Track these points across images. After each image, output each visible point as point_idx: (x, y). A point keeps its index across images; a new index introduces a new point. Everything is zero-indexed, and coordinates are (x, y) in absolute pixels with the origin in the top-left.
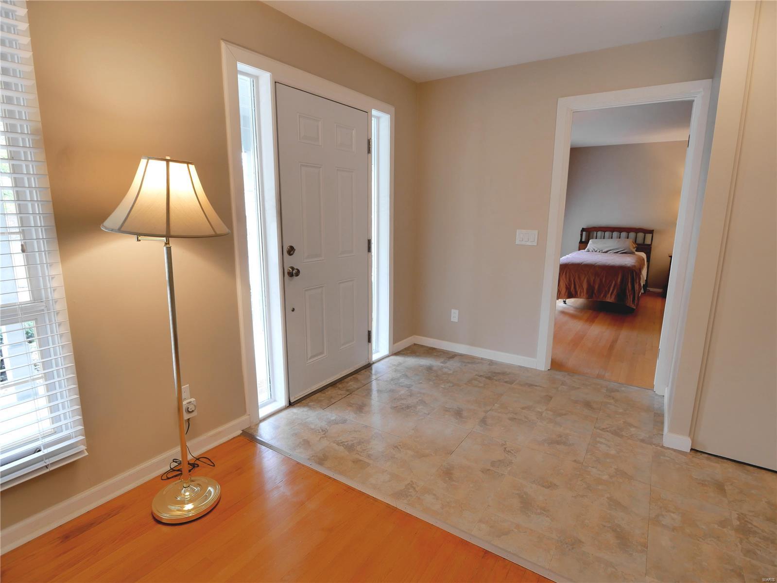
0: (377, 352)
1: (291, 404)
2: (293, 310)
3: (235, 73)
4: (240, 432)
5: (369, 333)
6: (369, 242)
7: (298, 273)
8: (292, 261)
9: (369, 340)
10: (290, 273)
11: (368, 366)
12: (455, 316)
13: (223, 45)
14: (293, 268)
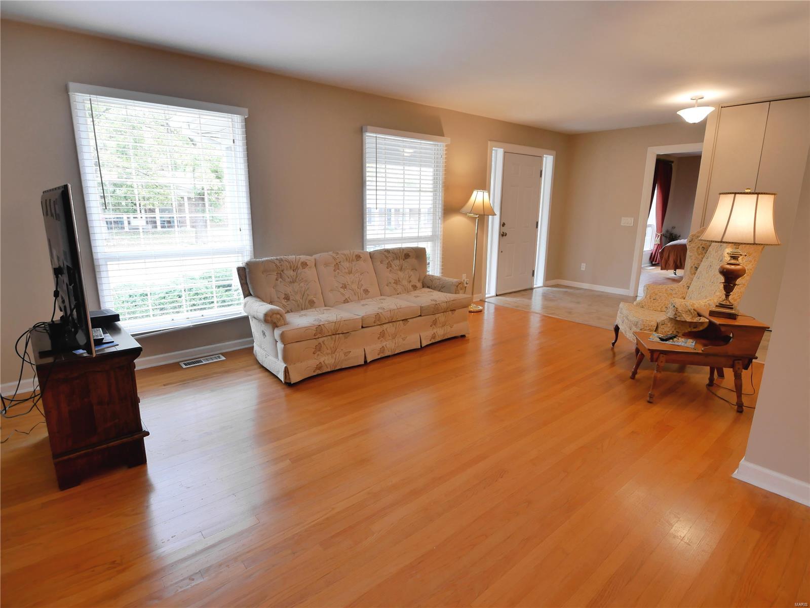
0: (536, 285)
1: (497, 295)
2: (502, 252)
3: (492, 150)
4: (479, 300)
5: (533, 271)
6: (537, 223)
7: (506, 235)
8: (505, 230)
9: (533, 275)
10: (503, 235)
11: (532, 289)
12: (583, 267)
13: (489, 142)
14: (503, 233)
